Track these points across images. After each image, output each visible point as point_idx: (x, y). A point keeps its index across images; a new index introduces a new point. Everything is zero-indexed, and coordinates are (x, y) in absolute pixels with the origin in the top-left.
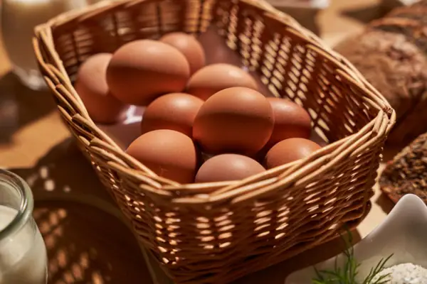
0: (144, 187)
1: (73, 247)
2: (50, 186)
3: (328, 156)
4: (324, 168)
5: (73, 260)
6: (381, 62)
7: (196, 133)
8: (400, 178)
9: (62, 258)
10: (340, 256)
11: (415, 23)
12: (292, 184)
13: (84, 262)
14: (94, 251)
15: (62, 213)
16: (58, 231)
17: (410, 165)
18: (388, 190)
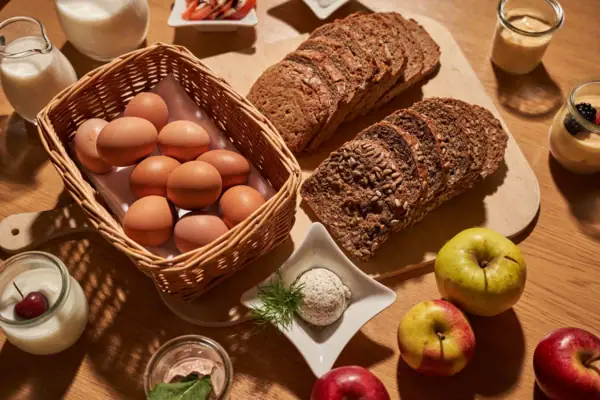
0: (142, 262)
1: (100, 271)
2: (73, 224)
3: (259, 217)
4: (257, 226)
5: (101, 281)
6: (295, 93)
7: (169, 196)
8: (313, 190)
9: (93, 280)
10: (273, 275)
11: (318, 56)
12: (237, 243)
13: (109, 281)
14: (114, 271)
15: (86, 243)
16: (86, 259)
17: (320, 182)
18: (306, 199)
